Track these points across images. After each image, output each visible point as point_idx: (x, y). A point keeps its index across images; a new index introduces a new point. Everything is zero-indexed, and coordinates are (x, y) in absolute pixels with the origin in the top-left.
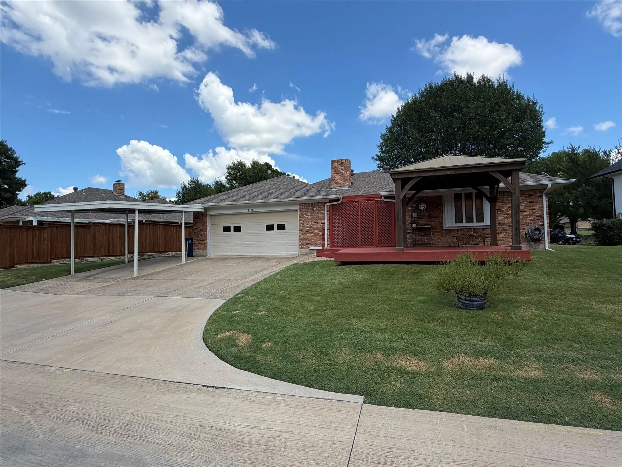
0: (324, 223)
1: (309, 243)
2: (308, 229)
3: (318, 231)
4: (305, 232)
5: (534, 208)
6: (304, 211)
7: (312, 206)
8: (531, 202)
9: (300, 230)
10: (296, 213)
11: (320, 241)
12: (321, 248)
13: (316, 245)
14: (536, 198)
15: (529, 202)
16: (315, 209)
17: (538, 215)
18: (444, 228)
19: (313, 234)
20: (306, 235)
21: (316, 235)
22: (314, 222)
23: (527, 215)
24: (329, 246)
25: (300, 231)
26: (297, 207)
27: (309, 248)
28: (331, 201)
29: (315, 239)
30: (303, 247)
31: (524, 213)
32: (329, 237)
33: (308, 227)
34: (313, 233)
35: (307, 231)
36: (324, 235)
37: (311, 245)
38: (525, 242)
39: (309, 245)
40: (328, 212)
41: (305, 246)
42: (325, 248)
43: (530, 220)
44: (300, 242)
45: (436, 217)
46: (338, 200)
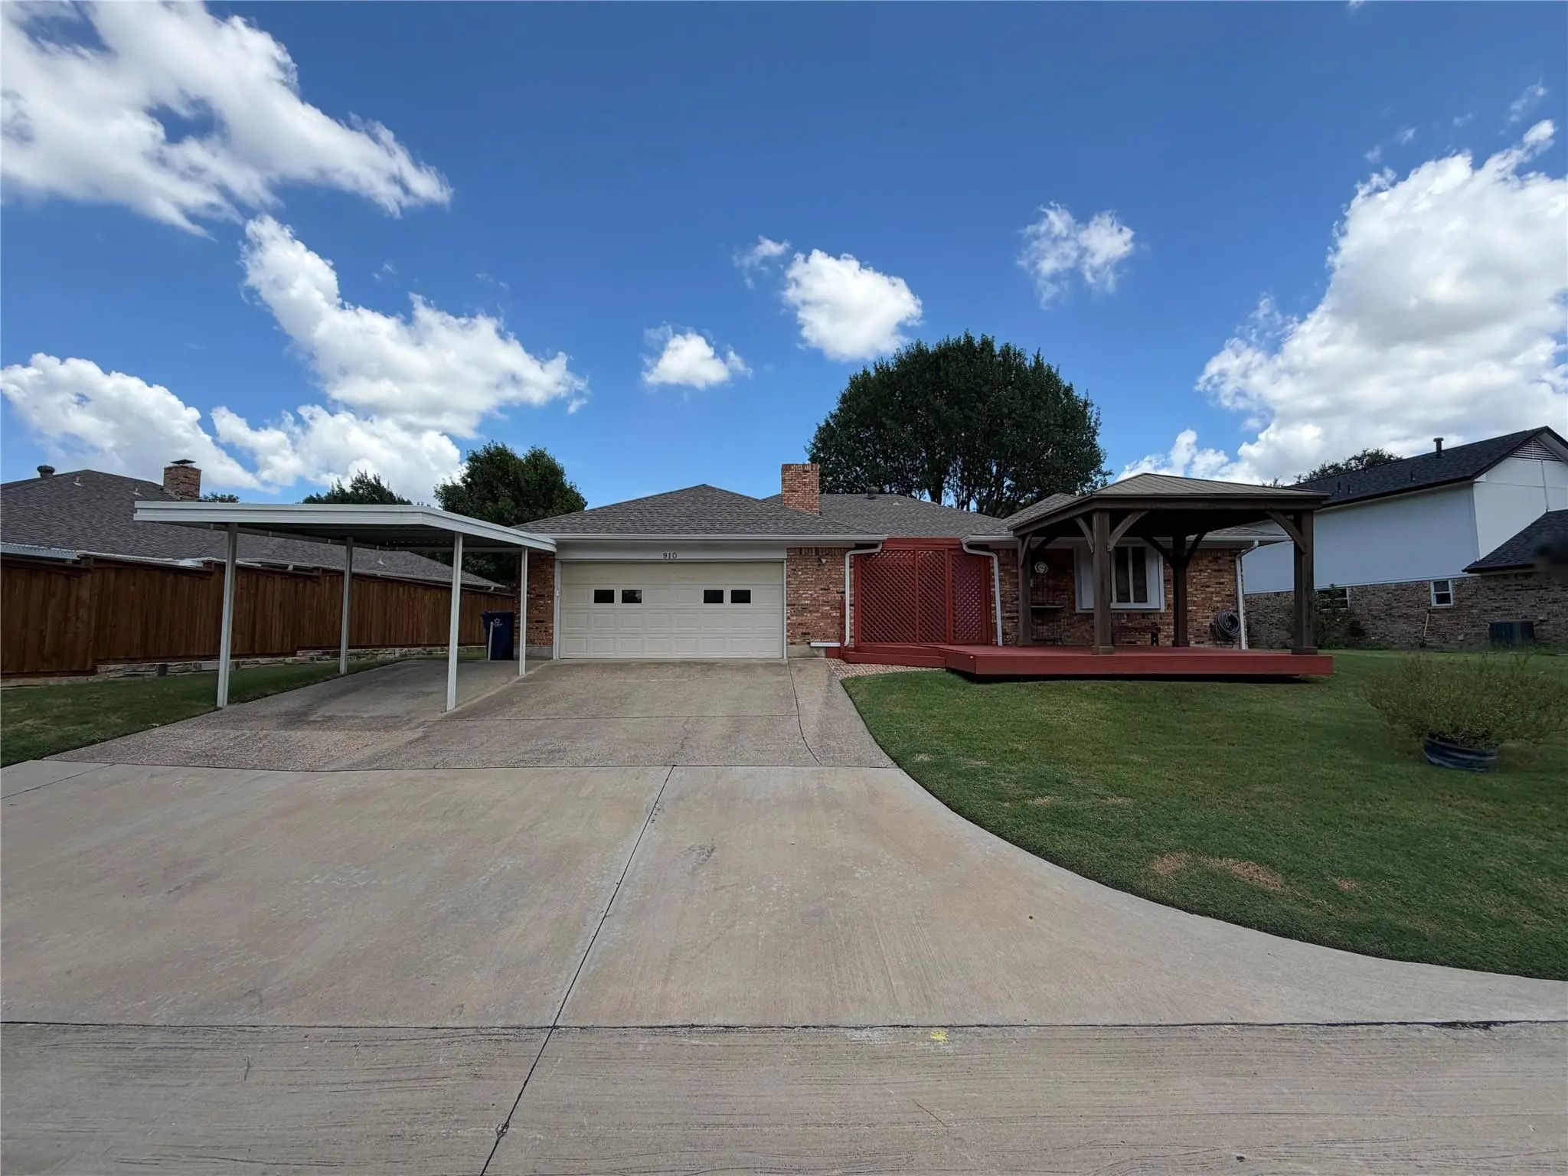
0: (844, 592)
1: (808, 634)
2: (808, 602)
3: (828, 608)
4: (800, 607)
5: (1222, 580)
6: (798, 565)
7: (817, 554)
8: (1218, 571)
9: (788, 605)
10: (778, 566)
11: (833, 630)
12: (837, 645)
13: (825, 637)
14: (1224, 564)
15: (1215, 570)
16: (824, 561)
17: (1229, 593)
18: (1078, 611)
19: (816, 615)
20: (803, 615)
21: (824, 616)
22: (821, 589)
23: (1212, 593)
24: (853, 640)
25: (789, 608)
26: (783, 555)
27: (809, 643)
28: (860, 546)
29: (822, 624)
30: (794, 641)
31: (1207, 589)
32: (853, 621)
33: (806, 599)
34: (817, 612)
35: (804, 608)
36: (843, 616)
37: (814, 636)
38: (1210, 640)
39: (809, 637)
40: (852, 570)
41: (799, 640)
42: (846, 644)
43: (1218, 602)
44: (788, 631)
45: (1063, 591)
46: (875, 546)
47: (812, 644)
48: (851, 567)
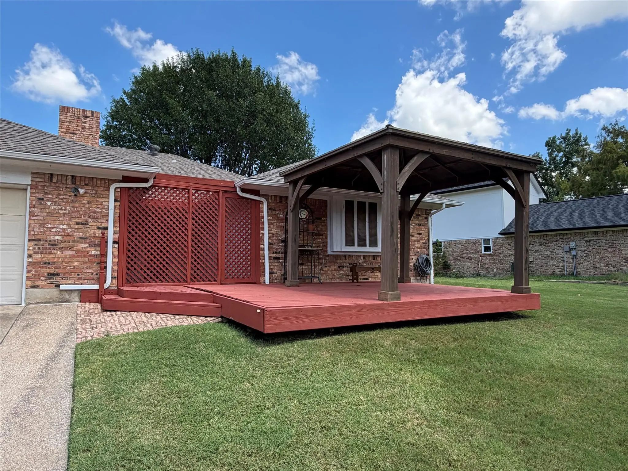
0: (106, 228)
1: (58, 275)
3: (86, 245)
4: (47, 244)
5: (421, 232)
6: (46, 193)
7: (73, 183)
8: (419, 225)
9: (29, 240)
10: (20, 194)
11: (91, 271)
12: (96, 287)
13: (80, 278)
14: (423, 220)
16: (82, 191)
17: (424, 241)
18: (329, 253)
19: (71, 252)
20: (50, 253)
21: (80, 254)
22: (78, 224)
23: (415, 241)
24: (115, 281)
25: (32, 243)
26: (27, 180)
27: (58, 286)
28: (126, 179)
29: (76, 264)
30: (37, 283)
31: (413, 238)
32: (116, 260)
33: (56, 234)
34: (71, 249)
35: (53, 245)
36: (104, 255)
37: (65, 278)
38: (413, 276)
39: (58, 278)
40: (118, 204)
41: (44, 282)
42: (106, 286)
43: (418, 248)
44: (28, 272)
46: (146, 180)
47: (62, 287)
48: (116, 201)
